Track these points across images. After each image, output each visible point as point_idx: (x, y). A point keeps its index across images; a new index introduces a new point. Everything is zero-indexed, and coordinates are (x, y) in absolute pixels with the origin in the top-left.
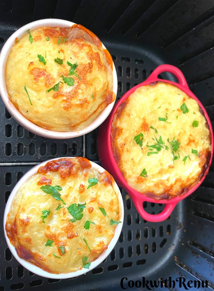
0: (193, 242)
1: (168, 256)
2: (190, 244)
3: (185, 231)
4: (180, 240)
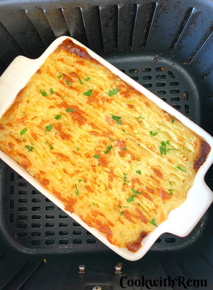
0: (171, 48)
1: (183, 71)
2: (172, 50)
3: (161, 54)
4: (170, 58)
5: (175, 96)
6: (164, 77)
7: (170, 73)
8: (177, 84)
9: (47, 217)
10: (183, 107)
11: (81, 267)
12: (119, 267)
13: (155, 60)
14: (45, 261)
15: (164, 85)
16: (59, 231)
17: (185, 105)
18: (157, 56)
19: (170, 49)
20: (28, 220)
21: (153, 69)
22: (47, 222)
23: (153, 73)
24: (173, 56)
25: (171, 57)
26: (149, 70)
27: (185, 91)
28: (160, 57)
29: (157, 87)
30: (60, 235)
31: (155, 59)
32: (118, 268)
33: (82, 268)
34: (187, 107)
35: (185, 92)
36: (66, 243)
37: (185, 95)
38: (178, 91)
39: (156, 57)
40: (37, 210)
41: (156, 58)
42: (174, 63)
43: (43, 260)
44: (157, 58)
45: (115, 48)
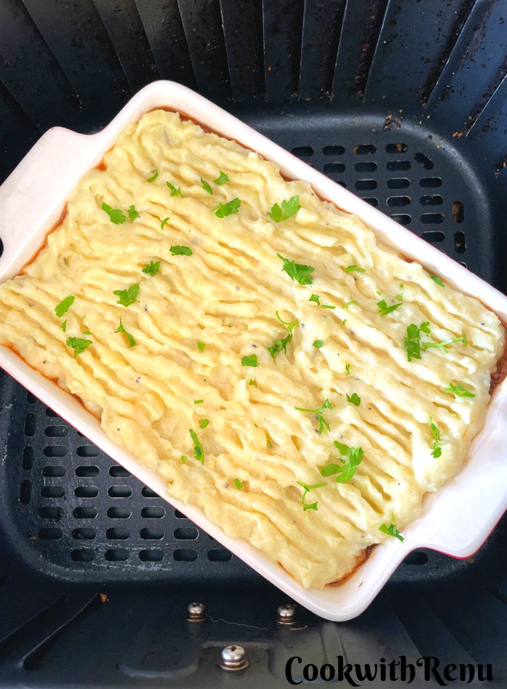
0: (423, 95)
1: (452, 151)
2: (426, 101)
3: (401, 111)
4: (420, 122)
5: (430, 211)
6: (405, 166)
7: (420, 158)
8: (437, 183)
9: (112, 493)
10: (450, 239)
11: (194, 606)
12: (287, 609)
13: (386, 127)
14: (104, 598)
15: (405, 184)
16: (142, 528)
17: (455, 232)
18: (390, 117)
19: (422, 98)
20: (65, 498)
21: (381, 146)
22: (113, 505)
23: (380, 158)
24: (428, 117)
25: (424, 120)
26: (371, 149)
27: (455, 201)
28: (397, 120)
29: (390, 190)
30: (142, 537)
31: (386, 125)
32: (285, 611)
33: (195, 610)
34: (459, 237)
35: (457, 203)
36: (157, 558)
37: (455, 209)
38: (438, 201)
39: (389, 119)
40: (88, 475)
41: (389, 121)
42: (432, 134)
43: (99, 594)
44: (390, 123)
45: (293, 93)
